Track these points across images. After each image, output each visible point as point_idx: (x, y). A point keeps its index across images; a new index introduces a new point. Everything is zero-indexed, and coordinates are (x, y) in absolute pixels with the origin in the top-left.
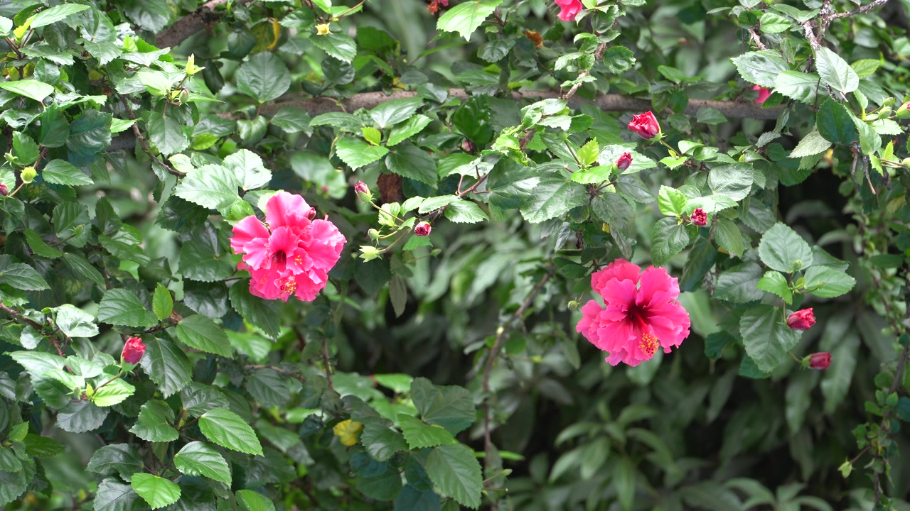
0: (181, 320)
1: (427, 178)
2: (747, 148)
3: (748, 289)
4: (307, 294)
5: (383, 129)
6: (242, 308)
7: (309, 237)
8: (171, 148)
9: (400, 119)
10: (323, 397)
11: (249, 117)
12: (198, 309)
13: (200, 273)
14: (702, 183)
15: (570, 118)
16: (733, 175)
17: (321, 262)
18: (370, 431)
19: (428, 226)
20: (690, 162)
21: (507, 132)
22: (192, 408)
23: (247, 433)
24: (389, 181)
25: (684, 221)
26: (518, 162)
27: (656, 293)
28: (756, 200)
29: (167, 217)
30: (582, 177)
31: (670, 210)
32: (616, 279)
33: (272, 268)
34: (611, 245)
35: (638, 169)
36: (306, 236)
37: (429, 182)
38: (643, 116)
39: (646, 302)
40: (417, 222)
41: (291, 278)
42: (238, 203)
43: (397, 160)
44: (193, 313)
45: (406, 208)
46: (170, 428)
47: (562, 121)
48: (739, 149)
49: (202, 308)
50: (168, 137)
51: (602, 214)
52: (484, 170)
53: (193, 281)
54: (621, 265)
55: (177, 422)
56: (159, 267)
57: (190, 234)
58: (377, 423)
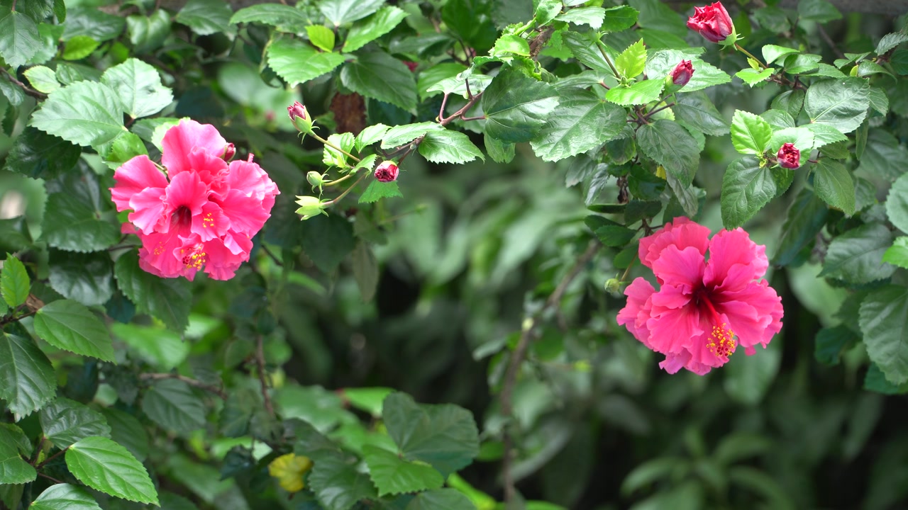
0: (40, 307)
1: (400, 99)
2: (863, 56)
3: (871, 263)
4: (222, 271)
5: (338, 28)
6: (134, 291)
7: (224, 186)
8: (22, 57)
9: (361, 13)
10: (253, 421)
11: (144, 12)
12: (69, 291)
13: (73, 239)
14: (797, 107)
15: (604, 11)
16: (841, 95)
17: (243, 223)
18: (321, 470)
19: (394, 168)
20: (779, 77)
21: (511, 30)
22: (56, 436)
23: (135, 472)
24: (348, 104)
25: (769, 162)
26: (527, 75)
27: (733, 267)
28: (884, 133)
29: (21, 157)
30: (621, 96)
31: (748, 146)
32: (674, 246)
33: (169, 232)
34: (668, 197)
35: (704, 84)
36: (219, 185)
37: (404, 104)
38: (709, 9)
39: (718, 280)
40: (378, 162)
41: (198, 247)
42: (123, 137)
43: (357, 73)
44: (61, 297)
45: (363, 141)
46: (25, 464)
47: (591, 14)
48: (850, 57)
49: (76, 290)
50: (19, 42)
51: (651, 150)
52: (479, 86)
53: (62, 251)
54: (682, 225)
55: (35, 456)
56: (13, 230)
57: (59, 182)
58: (332, 458)
